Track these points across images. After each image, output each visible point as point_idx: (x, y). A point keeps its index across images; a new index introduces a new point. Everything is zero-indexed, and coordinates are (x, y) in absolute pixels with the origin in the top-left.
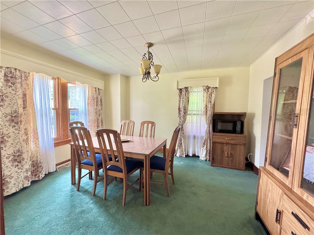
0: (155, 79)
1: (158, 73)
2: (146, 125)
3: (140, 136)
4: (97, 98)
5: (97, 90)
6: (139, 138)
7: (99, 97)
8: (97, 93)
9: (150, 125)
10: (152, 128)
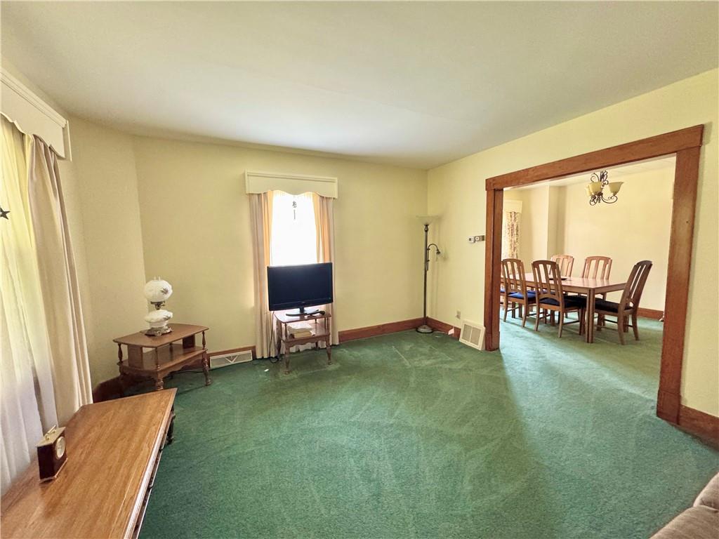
0: (611, 201)
1: (615, 193)
2: (594, 262)
3: (583, 277)
4: (513, 225)
5: (513, 216)
6: (581, 279)
7: (515, 224)
8: (513, 218)
9: (602, 262)
10: (605, 266)
